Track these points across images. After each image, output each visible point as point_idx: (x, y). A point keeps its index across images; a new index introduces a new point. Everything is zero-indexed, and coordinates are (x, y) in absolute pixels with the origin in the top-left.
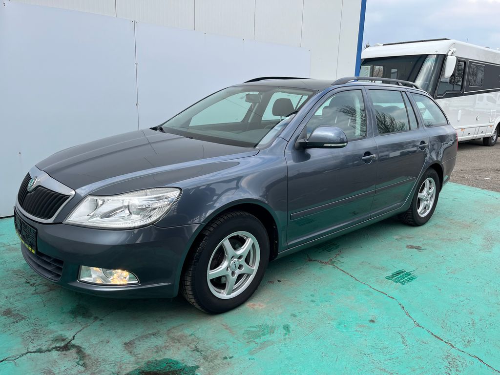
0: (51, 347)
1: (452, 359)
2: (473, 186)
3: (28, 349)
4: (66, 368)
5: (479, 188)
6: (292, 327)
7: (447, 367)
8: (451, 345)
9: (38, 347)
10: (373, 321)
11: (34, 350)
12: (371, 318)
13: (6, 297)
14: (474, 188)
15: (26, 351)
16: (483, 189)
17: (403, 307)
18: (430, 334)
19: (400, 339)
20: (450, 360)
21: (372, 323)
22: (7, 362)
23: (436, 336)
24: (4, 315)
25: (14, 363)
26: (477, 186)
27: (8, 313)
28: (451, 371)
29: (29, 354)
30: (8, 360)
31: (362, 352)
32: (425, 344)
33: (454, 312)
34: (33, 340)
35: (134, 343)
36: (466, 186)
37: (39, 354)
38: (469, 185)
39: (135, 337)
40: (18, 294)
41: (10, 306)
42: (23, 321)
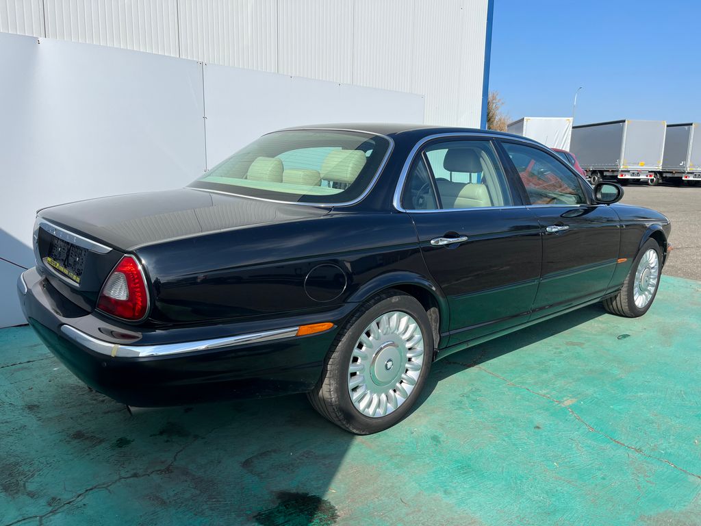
0: (150, 471)
3: (119, 474)
4: (175, 492)
7: (633, 473)
8: (635, 450)
9: (132, 472)
11: (129, 475)
12: (535, 424)
13: (72, 418)
15: (117, 477)
17: (572, 411)
18: (608, 439)
21: (537, 430)
22: (97, 490)
24: (76, 438)
25: (107, 491)
27: (79, 435)
29: (123, 480)
30: (99, 488)
32: (604, 449)
34: (124, 464)
35: (252, 462)
37: (135, 478)
39: (251, 456)
40: (85, 414)
41: (79, 428)
42: (103, 444)
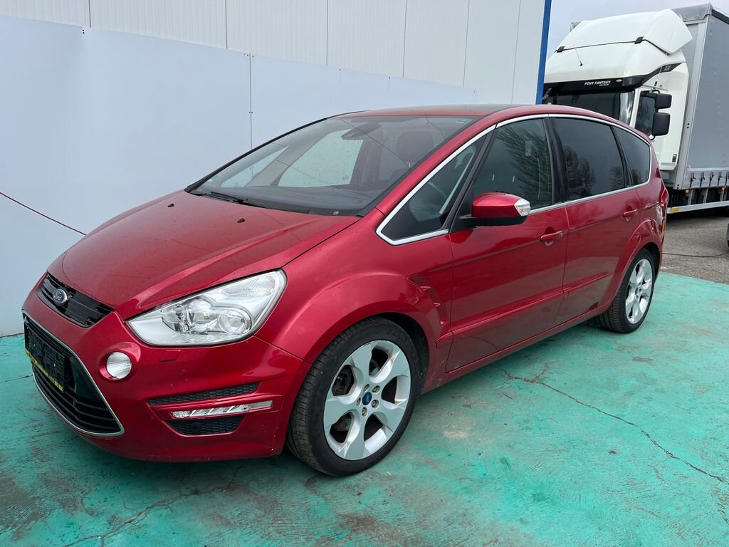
0: (210, 488)
1: (723, 495)
2: (702, 278)
3: (179, 491)
4: (239, 512)
5: (711, 280)
6: (511, 460)
7: (719, 504)
8: (718, 478)
9: (192, 489)
10: (613, 452)
11: (189, 492)
12: (610, 449)
14: (704, 281)
15: (178, 494)
16: (716, 282)
17: (648, 435)
18: (689, 467)
19: (653, 473)
20: (720, 496)
21: (613, 455)
22: (158, 508)
23: (697, 469)
25: (169, 509)
26: (708, 279)
28: (724, 508)
29: (183, 497)
30: (159, 506)
31: (610, 489)
32: (685, 477)
33: (713, 440)
34: (183, 480)
36: (692, 278)
37: (196, 496)
38: (697, 277)
